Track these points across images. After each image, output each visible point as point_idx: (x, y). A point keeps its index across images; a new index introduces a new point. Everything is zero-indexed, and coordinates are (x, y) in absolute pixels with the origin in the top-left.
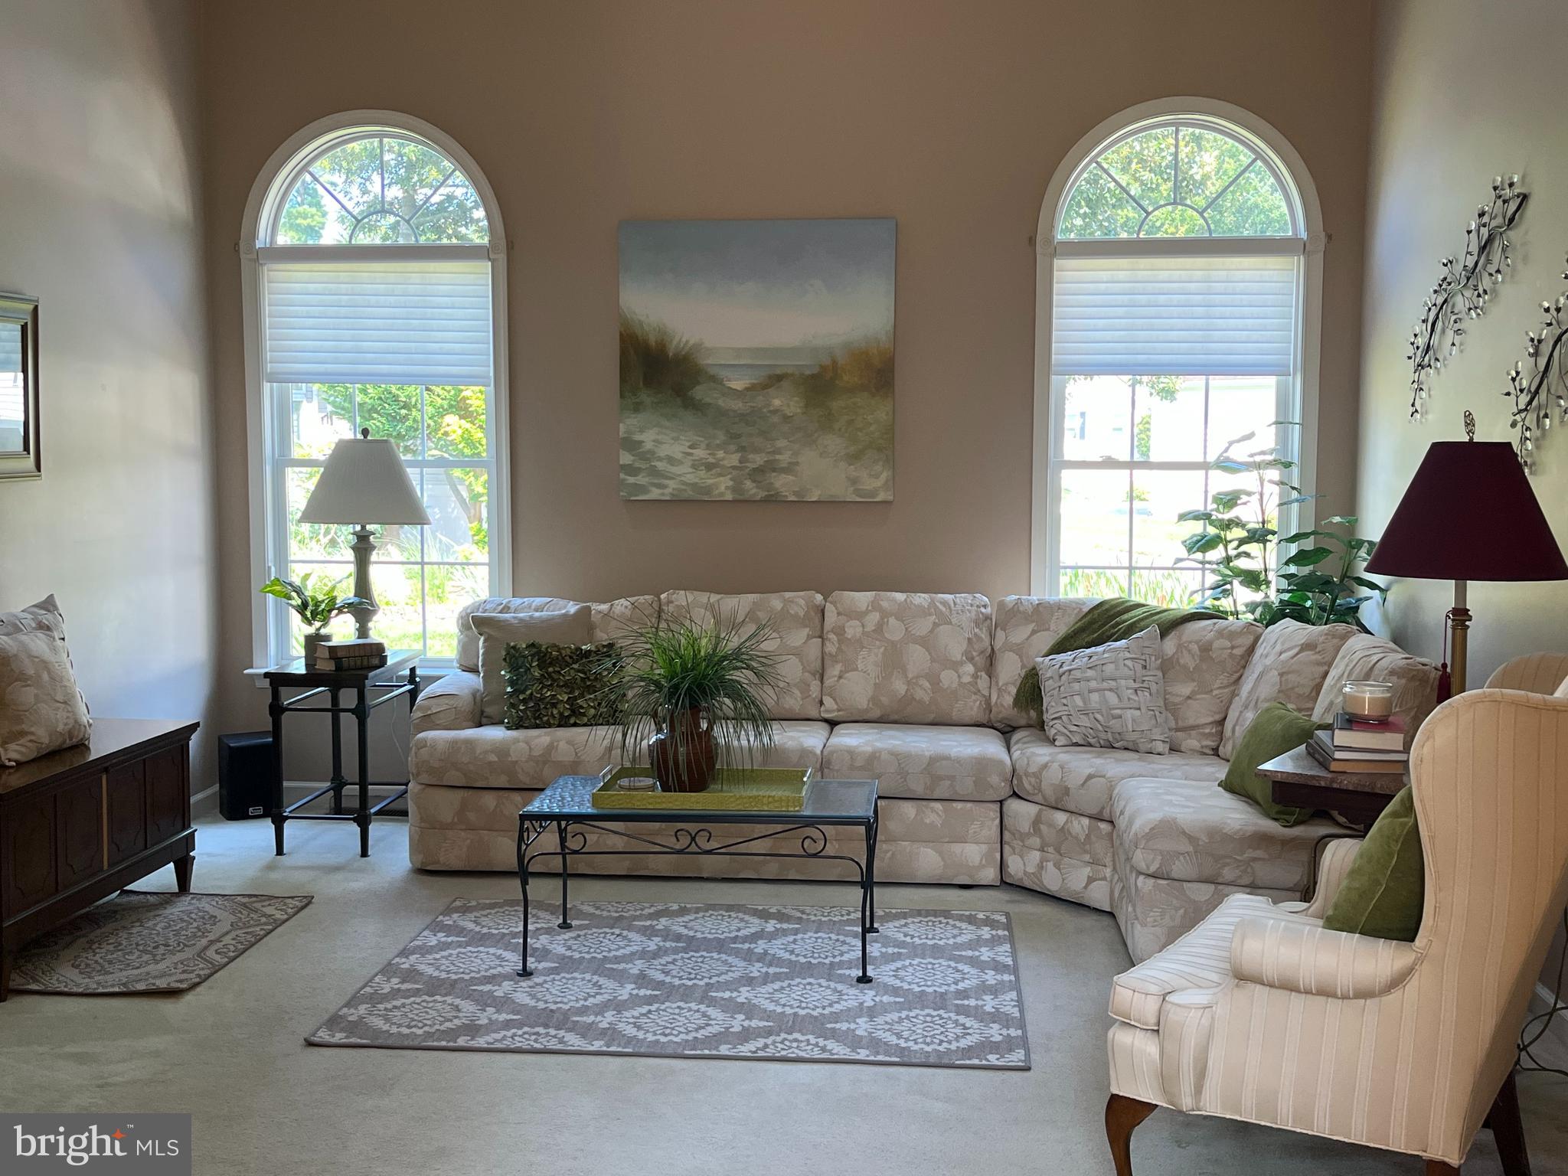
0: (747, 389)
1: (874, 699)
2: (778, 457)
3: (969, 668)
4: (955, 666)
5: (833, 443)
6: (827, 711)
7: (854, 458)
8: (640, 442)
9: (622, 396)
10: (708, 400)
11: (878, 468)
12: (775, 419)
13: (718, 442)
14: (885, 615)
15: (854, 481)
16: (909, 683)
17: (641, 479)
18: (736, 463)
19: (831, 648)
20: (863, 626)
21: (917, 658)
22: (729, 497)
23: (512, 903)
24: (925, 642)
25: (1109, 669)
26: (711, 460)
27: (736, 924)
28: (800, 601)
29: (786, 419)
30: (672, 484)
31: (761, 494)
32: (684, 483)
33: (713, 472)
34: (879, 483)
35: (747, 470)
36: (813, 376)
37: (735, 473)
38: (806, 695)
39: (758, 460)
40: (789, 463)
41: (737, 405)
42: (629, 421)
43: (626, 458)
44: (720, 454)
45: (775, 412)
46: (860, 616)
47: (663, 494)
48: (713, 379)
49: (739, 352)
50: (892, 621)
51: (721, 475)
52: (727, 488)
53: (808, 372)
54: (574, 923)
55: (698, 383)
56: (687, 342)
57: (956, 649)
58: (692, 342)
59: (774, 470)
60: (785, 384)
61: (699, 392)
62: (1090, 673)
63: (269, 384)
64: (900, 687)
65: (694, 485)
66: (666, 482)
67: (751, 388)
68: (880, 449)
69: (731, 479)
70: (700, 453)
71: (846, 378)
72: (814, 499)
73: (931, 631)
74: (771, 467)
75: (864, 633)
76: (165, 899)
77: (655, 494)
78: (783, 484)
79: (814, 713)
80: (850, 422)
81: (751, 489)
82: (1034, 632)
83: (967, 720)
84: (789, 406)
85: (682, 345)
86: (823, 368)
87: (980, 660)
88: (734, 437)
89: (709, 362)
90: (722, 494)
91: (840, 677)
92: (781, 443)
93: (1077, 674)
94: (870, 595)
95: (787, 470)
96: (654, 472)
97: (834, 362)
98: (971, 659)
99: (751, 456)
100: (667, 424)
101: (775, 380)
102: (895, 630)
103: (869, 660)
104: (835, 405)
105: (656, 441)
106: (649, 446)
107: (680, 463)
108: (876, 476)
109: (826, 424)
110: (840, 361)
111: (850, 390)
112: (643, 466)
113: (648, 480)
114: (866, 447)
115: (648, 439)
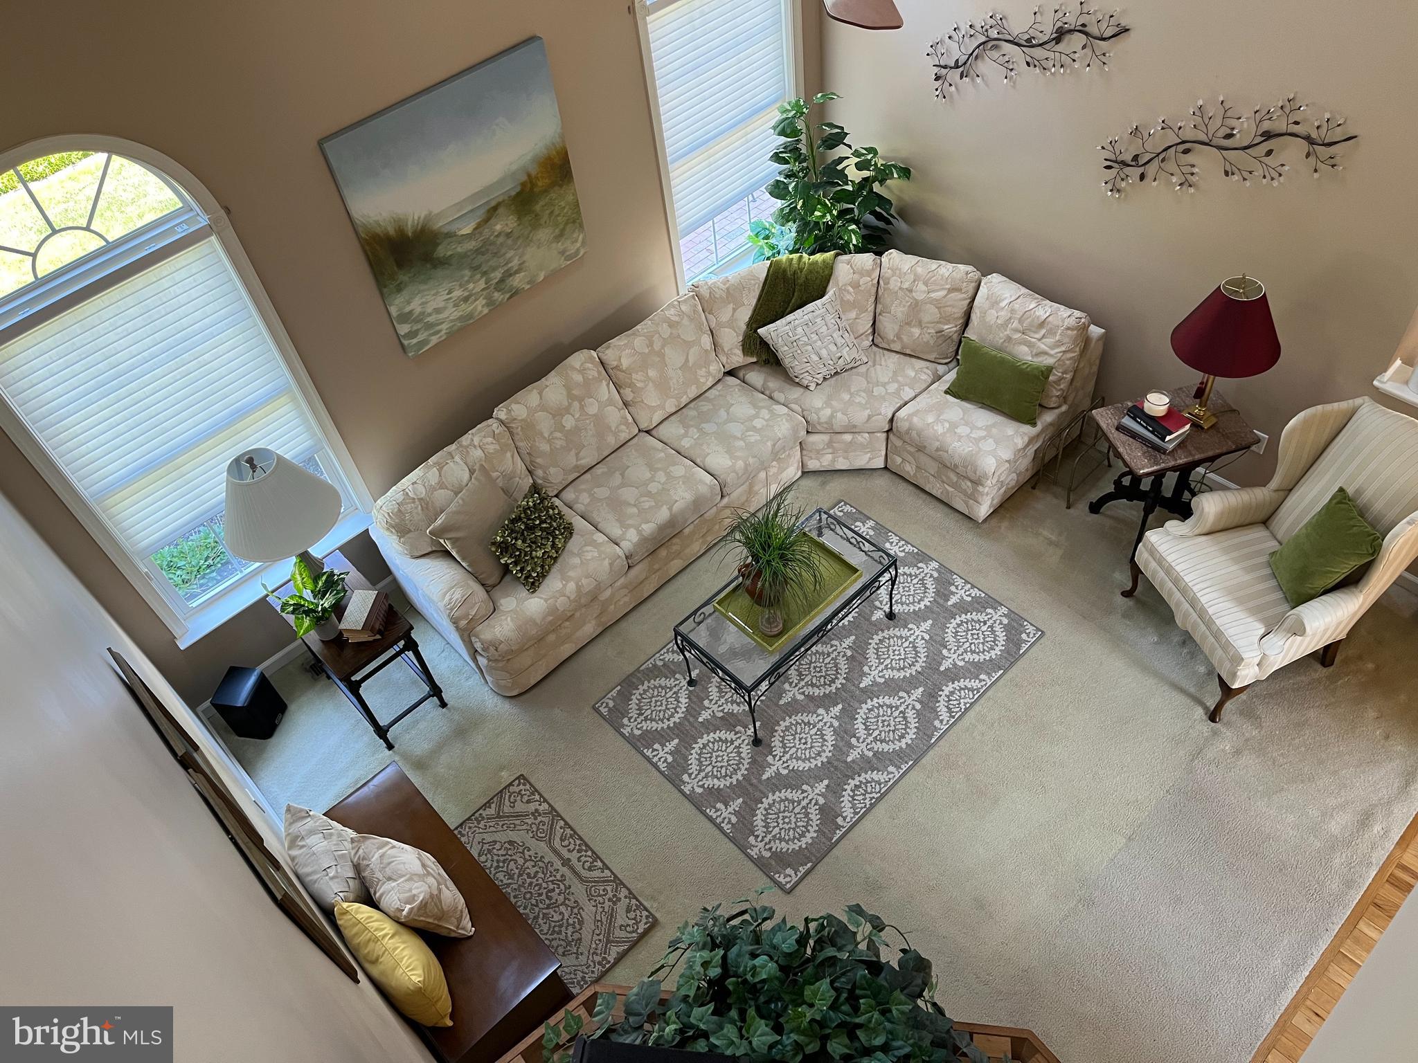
0: (475, 229)
2: (510, 265)
5: (544, 234)
7: (559, 237)
8: (411, 312)
10: (449, 253)
11: (575, 235)
12: (501, 240)
13: (466, 279)
15: (562, 253)
17: (421, 337)
18: (483, 286)
22: (486, 311)
26: (466, 294)
29: (508, 235)
30: (444, 327)
31: (508, 296)
32: (452, 321)
33: (471, 300)
34: (577, 245)
35: (493, 287)
36: (518, 194)
37: (484, 293)
39: (497, 275)
40: (520, 265)
41: (471, 245)
42: (397, 302)
43: (403, 329)
44: (471, 286)
45: (499, 234)
47: (441, 337)
48: (449, 235)
49: (460, 205)
51: (476, 300)
52: (483, 306)
53: (513, 193)
55: (438, 245)
56: (419, 218)
58: (421, 215)
59: (511, 275)
60: (501, 210)
61: (442, 251)
65: (460, 318)
66: (439, 328)
67: (478, 227)
68: (572, 221)
69: (484, 299)
70: (457, 293)
71: (540, 184)
72: (540, 279)
74: (509, 274)
77: (434, 340)
78: (519, 281)
80: (551, 213)
81: (500, 297)
82: (734, 310)
84: (507, 224)
85: (416, 222)
86: (523, 185)
88: (475, 269)
89: (441, 224)
90: (481, 312)
92: (511, 254)
95: (517, 272)
96: (429, 326)
97: (529, 175)
99: (492, 275)
100: (426, 287)
101: (493, 211)
104: (538, 208)
105: (423, 304)
106: (418, 310)
107: (445, 308)
108: (576, 241)
109: (536, 226)
110: (533, 173)
111: (546, 191)
112: (419, 326)
113: (426, 334)
114: (566, 224)
115: (415, 306)
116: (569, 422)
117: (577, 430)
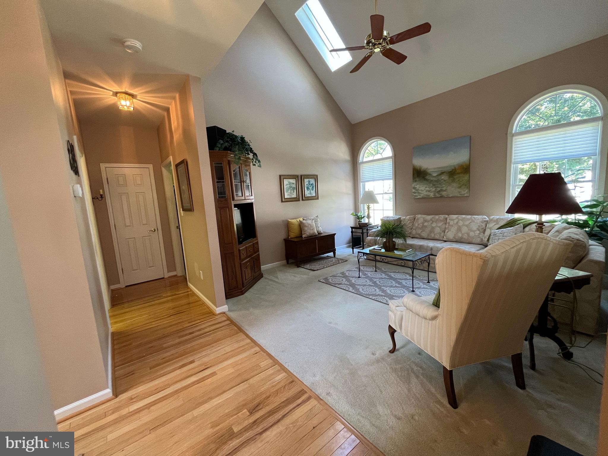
1: (454, 237)
2: (443, 188)
3: (478, 232)
4: (474, 231)
5: (455, 185)
6: (444, 239)
7: (460, 187)
8: (416, 187)
9: (413, 179)
10: (428, 179)
11: (465, 189)
12: (442, 181)
13: (431, 186)
14: (459, 220)
15: (460, 192)
16: (462, 234)
18: (434, 190)
19: (447, 227)
20: (454, 222)
21: (465, 230)
22: (433, 197)
23: (373, 266)
24: (467, 226)
25: (505, 234)
26: (430, 190)
27: (404, 276)
28: (442, 217)
29: (445, 181)
30: (422, 195)
31: (440, 196)
32: (424, 195)
33: (430, 192)
34: (465, 192)
35: (437, 191)
36: (450, 172)
37: (434, 192)
38: (440, 235)
39: (439, 189)
40: (445, 189)
41: (434, 179)
42: (414, 184)
43: (414, 191)
44: (431, 189)
45: (442, 179)
46: (453, 220)
48: (430, 174)
49: (435, 168)
50: (460, 221)
53: (449, 171)
54: (378, 271)
55: (427, 175)
57: (475, 228)
58: (426, 168)
59: (442, 191)
60: (444, 174)
61: (427, 177)
62: (501, 235)
63: (362, 183)
64: (460, 235)
65: (426, 195)
66: (421, 194)
67: (437, 175)
68: (466, 185)
69: (434, 193)
70: (427, 189)
71: (458, 171)
72: (450, 196)
73: (469, 224)
74: (441, 190)
75: (454, 224)
76: (331, 257)
77: (419, 197)
78: (444, 193)
79: (442, 239)
80: (459, 180)
81: (437, 195)
82: (495, 225)
83: (476, 243)
84: (445, 178)
85: (424, 169)
86: (453, 170)
87: (482, 230)
88: (434, 185)
89: (429, 171)
90: (431, 196)
91: (447, 232)
92: (444, 186)
93: (497, 235)
94: (456, 216)
95: (444, 191)
96: (419, 193)
97: (455, 168)
98: (479, 230)
99: (437, 189)
100: (421, 184)
101: (442, 173)
102: (461, 223)
103: (454, 229)
104: (455, 177)
105: (419, 187)
106: (417, 188)
107: (424, 191)
108: (465, 191)
109: (453, 181)
110: (457, 168)
111: (459, 173)
112: (417, 192)
113: (417, 194)
114: (463, 185)
115: (417, 187)
116: (426, 224)
117: (426, 227)
